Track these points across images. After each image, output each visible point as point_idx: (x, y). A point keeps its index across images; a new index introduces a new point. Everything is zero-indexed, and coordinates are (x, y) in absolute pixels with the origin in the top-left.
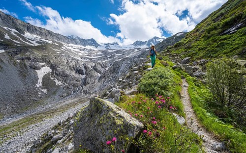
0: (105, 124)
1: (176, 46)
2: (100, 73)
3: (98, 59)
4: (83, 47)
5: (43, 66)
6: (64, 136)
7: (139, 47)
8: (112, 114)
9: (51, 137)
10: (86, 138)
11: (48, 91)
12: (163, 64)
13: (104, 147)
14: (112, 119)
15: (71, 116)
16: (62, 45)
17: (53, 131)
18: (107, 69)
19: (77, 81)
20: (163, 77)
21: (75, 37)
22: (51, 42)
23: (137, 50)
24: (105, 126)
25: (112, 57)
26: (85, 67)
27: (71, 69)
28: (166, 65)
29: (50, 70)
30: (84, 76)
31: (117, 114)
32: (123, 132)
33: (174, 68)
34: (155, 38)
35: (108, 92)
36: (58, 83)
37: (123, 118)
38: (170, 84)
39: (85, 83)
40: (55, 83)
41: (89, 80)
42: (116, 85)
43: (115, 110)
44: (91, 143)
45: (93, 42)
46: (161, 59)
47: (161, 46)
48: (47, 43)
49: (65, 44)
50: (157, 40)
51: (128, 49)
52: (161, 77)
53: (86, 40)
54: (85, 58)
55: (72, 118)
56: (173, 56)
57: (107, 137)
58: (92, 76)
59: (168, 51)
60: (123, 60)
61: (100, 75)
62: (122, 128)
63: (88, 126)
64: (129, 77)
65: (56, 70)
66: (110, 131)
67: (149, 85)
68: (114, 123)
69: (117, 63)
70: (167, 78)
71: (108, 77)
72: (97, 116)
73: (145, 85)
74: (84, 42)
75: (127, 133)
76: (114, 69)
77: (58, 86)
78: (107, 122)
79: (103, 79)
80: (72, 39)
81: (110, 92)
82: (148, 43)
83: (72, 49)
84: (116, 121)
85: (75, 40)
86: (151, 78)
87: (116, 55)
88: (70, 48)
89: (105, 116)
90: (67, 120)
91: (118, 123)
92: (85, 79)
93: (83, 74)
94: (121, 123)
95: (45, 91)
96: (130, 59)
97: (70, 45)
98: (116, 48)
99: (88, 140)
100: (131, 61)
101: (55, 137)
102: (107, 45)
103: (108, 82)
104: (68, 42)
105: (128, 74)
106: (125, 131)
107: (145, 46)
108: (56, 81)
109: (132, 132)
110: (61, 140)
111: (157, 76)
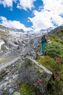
0: (34, 71)
1: (61, 31)
2: (25, 44)
3: (24, 38)
4: (18, 33)
5: (1, 41)
6: (10, 71)
7: (43, 32)
8: (37, 67)
9: (5, 72)
10: (25, 77)
11: (3, 51)
12: (56, 41)
13: (34, 82)
14: (37, 69)
15: (13, 63)
16: (9, 32)
17: (6, 69)
18: (28, 42)
19: (15, 47)
20: (57, 48)
21: (14, 29)
22: (4, 31)
23: (42, 34)
24: (34, 73)
25: (30, 37)
26: (19, 42)
27: (12, 42)
28: (57, 41)
29: (4, 43)
30: (18, 46)
31: (39, 67)
32: (43, 77)
33: (61, 42)
34: (51, 28)
35: (29, 53)
36: (7, 48)
37: (43, 69)
38: (61, 51)
39: (18, 48)
40: (6, 48)
41: (20, 47)
42: (33, 50)
43: (38, 65)
44: (27, 80)
45: (22, 31)
46: (54, 38)
47: (53, 31)
48: (3, 31)
49: (10, 32)
50: (52, 29)
51: (37, 33)
52: (57, 47)
53: (19, 30)
54: (18, 37)
55: (13, 64)
56: (60, 36)
57: (35, 78)
58: (21, 45)
59: (57, 34)
60: (35, 38)
61: (25, 45)
62: (43, 74)
63: (25, 71)
64: (39, 46)
65: (7, 43)
66: (36, 75)
67: (51, 51)
68: (39, 72)
69: (32, 40)
70: (59, 48)
71: (29, 46)
72: (29, 67)
73: (48, 51)
74: (18, 30)
75: (46, 77)
76: (31, 42)
77: (7, 50)
78: (35, 70)
79: (26, 47)
80: (13, 29)
81: (30, 53)
82: (47, 30)
83: (13, 34)
84: (40, 71)
85: (14, 30)
86: (51, 48)
87: (32, 36)
88: (12, 33)
89: (33, 67)
90: (11, 65)
91: (41, 72)
92: (18, 47)
93: (17, 44)
94: (42, 72)
95: (2, 51)
96: (39, 38)
97: (12, 32)
98: (32, 33)
99: (25, 78)
100: (39, 39)
101: (7, 72)
102: (28, 32)
103: (28, 48)
104: (12, 31)
105: (38, 45)
106: (44, 76)
107: (46, 32)
108: (7, 47)
109: (48, 77)
110: (9, 73)
111: (54, 47)
